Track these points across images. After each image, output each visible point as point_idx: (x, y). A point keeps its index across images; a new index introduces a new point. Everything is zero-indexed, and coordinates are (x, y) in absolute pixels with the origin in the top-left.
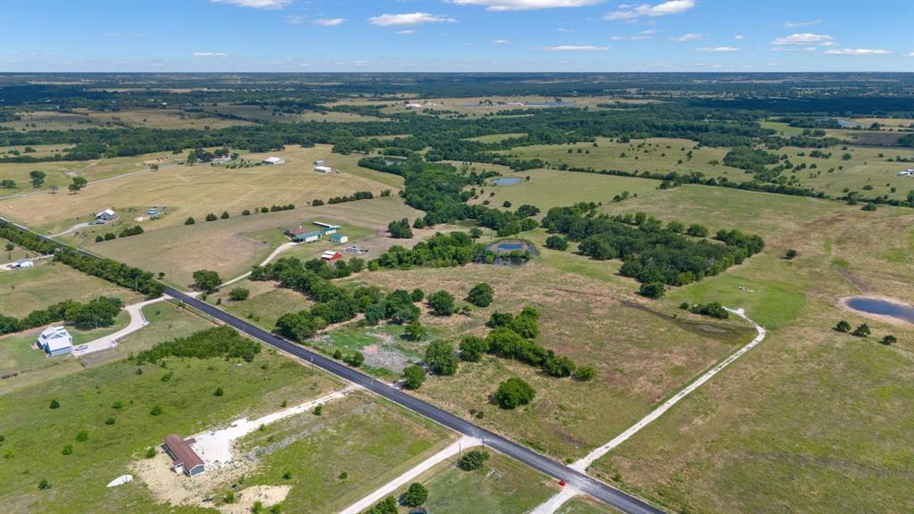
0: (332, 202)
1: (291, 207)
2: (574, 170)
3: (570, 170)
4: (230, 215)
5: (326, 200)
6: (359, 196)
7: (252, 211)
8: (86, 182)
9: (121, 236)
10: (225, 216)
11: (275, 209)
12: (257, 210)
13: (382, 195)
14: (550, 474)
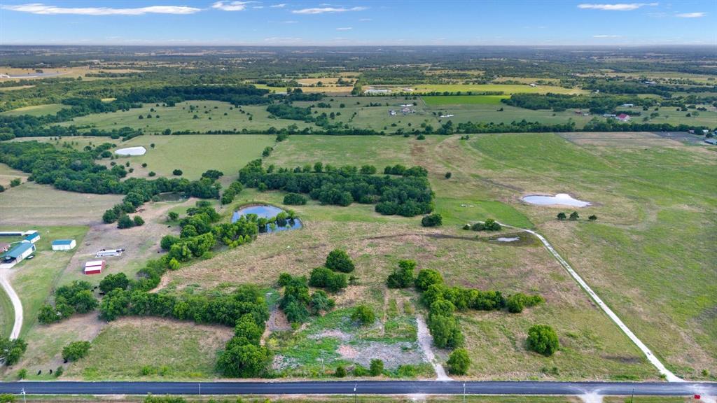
2: (178, 133)
3: (174, 134)
14: (679, 394)
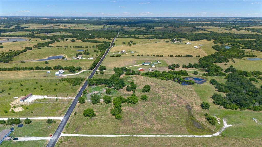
0: (177, 56)
1: (162, 56)
4: (144, 55)
5: (174, 56)
6: (187, 56)
7: (150, 55)
8: (136, 44)
9: (116, 56)
10: (142, 56)
11: (157, 56)
12: (152, 55)
13: (197, 57)
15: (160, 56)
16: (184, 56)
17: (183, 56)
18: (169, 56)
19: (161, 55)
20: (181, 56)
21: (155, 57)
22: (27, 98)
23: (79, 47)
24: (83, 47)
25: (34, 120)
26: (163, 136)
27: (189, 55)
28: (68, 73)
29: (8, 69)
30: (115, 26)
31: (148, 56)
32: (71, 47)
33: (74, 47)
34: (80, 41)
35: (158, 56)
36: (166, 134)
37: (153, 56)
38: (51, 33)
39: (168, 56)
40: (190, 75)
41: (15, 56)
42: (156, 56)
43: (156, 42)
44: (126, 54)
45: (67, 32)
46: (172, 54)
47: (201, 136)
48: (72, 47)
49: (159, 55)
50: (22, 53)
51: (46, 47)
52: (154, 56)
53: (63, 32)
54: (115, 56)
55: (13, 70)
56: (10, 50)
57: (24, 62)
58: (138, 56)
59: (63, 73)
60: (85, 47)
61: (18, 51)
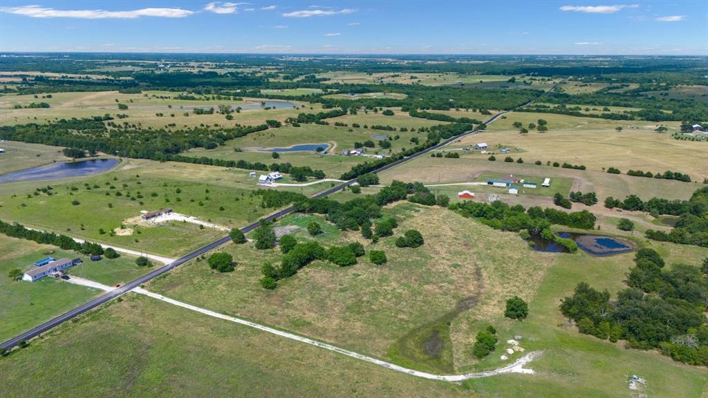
0: (631, 173)
1: (582, 168)
4: (525, 161)
5: (623, 170)
6: (668, 176)
7: (545, 163)
9: (446, 157)
10: (520, 161)
11: (567, 166)
13: (705, 182)
15: (576, 168)
16: (658, 177)
17: (655, 173)
18: (607, 170)
19: (579, 165)
20: (649, 175)
21: (560, 168)
22: (157, 214)
23: (384, 129)
24: (395, 130)
25: (125, 254)
26: (316, 344)
27: (676, 174)
28: (290, 181)
29: (192, 160)
30: (546, 78)
31: (539, 163)
32: (366, 127)
33: (373, 127)
34: (407, 114)
35: (569, 167)
36: (327, 341)
37: (552, 164)
38: (364, 93)
39: (604, 169)
40: (599, 227)
41: (236, 137)
42: (563, 167)
43: (620, 129)
44: (482, 152)
45: (400, 93)
46: (615, 165)
47: (407, 371)
48: (369, 128)
49: (573, 165)
50: (254, 132)
51: (314, 124)
52: (556, 165)
53: (391, 92)
54: (444, 155)
55: (200, 163)
56: (237, 125)
57: (241, 151)
58: (509, 160)
59: (277, 180)
60: (398, 129)
61: (251, 127)
